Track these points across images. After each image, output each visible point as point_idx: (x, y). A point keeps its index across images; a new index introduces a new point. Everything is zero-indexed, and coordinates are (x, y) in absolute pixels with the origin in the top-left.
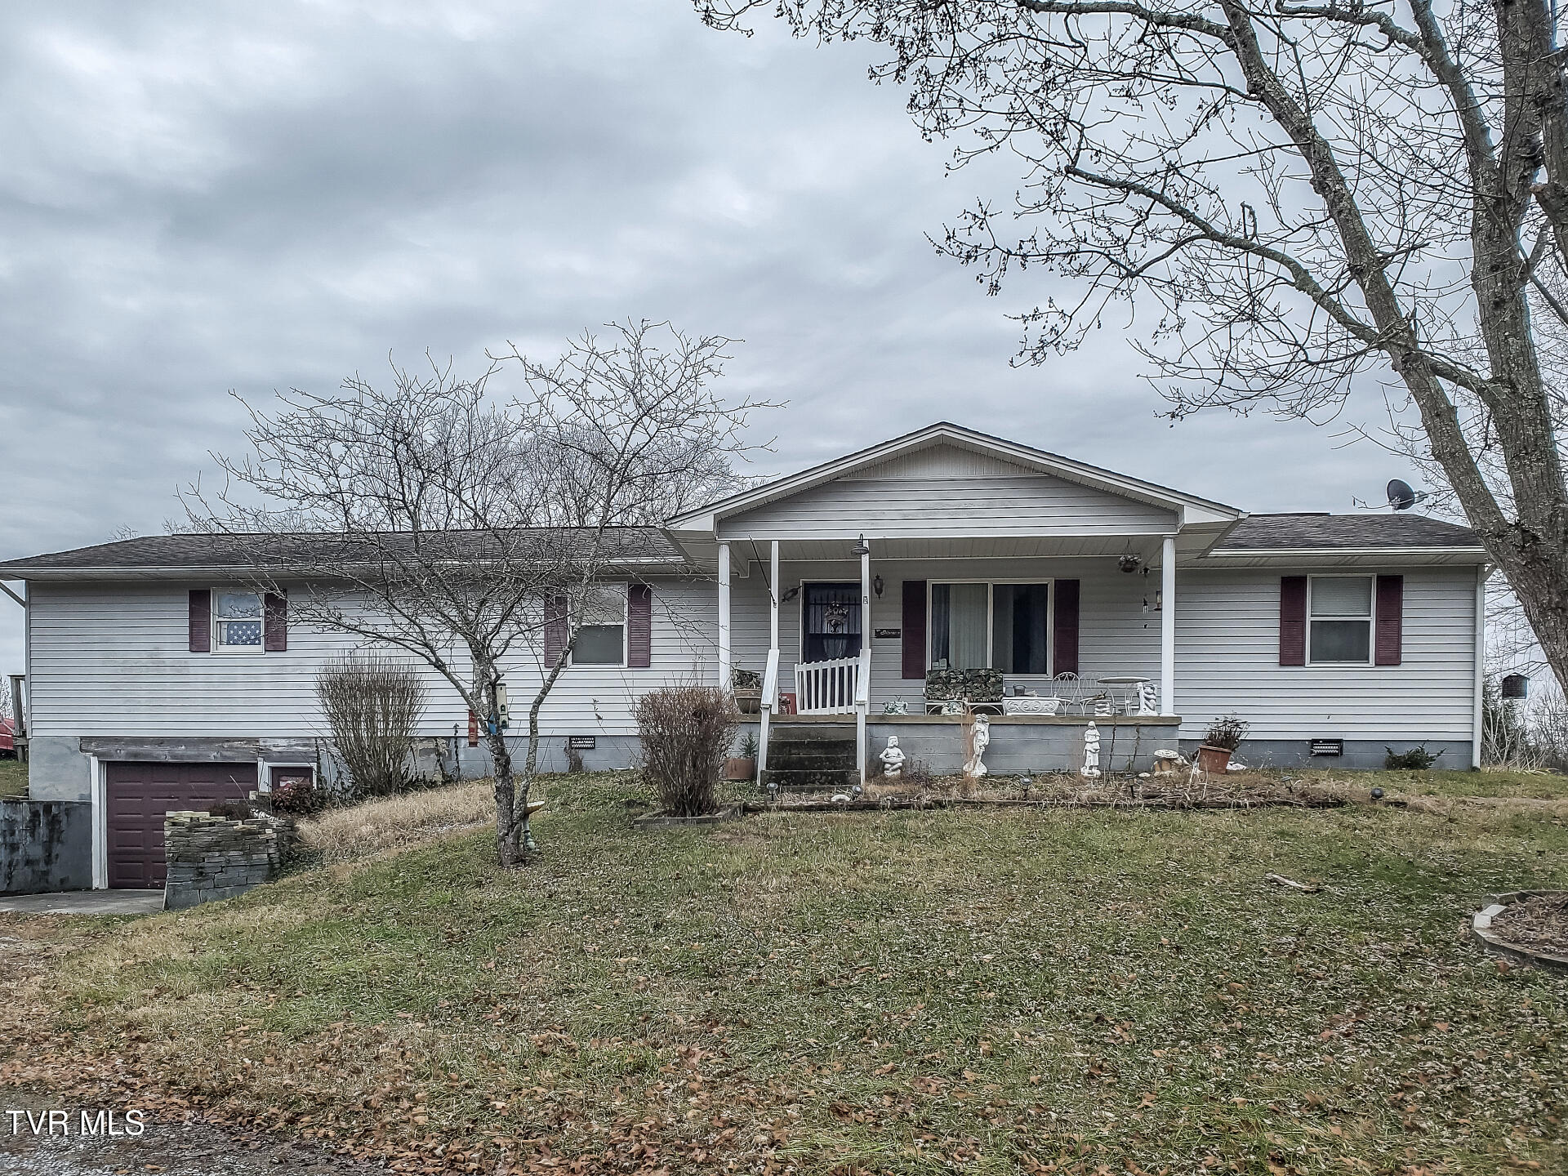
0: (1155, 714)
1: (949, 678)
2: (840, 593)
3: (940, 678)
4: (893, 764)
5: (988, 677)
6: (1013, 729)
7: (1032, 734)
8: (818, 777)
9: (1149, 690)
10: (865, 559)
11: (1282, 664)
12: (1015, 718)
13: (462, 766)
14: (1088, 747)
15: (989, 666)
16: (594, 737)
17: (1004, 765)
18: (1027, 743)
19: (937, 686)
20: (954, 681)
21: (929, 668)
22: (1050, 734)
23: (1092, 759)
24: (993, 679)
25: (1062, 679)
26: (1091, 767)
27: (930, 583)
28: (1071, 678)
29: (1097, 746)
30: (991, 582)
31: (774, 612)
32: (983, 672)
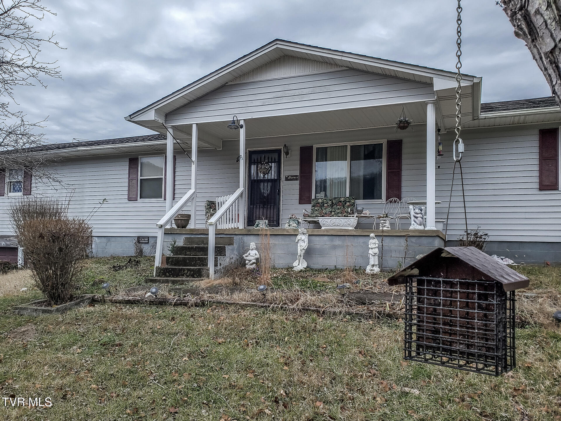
0: (421, 228)
1: (323, 203)
2: (267, 155)
3: (319, 203)
4: (250, 261)
5: (345, 202)
6: (326, 238)
7: (337, 242)
8: (186, 272)
9: (417, 211)
10: (242, 132)
11: (541, 189)
12: (327, 230)
13: (94, 251)
14: (370, 252)
15: (348, 195)
16: (148, 237)
17: (319, 262)
18: (334, 247)
19: (316, 208)
20: (326, 205)
21: (313, 197)
22: (349, 241)
23: (374, 260)
24: (348, 204)
25: (391, 202)
26: (373, 266)
27: (315, 147)
28: (395, 202)
29: (376, 251)
30: (349, 144)
31: (193, 167)
32: (342, 199)
